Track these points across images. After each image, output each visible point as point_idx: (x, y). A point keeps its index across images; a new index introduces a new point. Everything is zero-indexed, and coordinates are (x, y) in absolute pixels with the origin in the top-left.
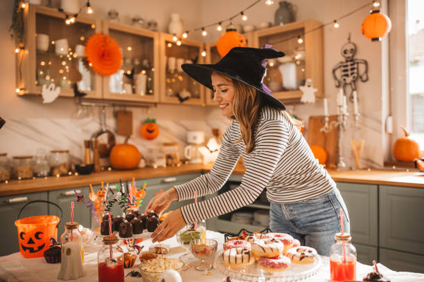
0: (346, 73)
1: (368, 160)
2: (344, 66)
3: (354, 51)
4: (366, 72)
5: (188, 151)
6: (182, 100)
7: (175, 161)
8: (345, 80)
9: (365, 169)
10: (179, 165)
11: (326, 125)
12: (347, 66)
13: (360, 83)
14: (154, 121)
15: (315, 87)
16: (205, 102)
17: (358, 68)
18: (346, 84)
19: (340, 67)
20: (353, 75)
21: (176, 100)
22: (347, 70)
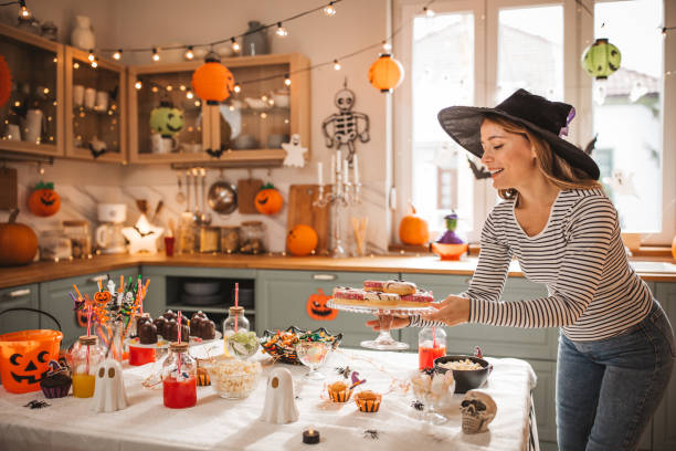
0: (341, 129)
1: (369, 243)
2: (339, 120)
3: (351, 101)
4: (367, 130)
5: (102, 233)
6: (96, 154)
7: (84, 249)
8: (339, 138)
9: (368, 255)
10: (90, 256)
11: (321, 197)
12: (342, 120)
13: (358, 143)
14: (50, 186)
15: (303, 146)
16: (128, 158)
17: (356, 124)
18: (341, 144)
19: (333, 120)
20: (351, 133)
21: (87, 154)
22: (342, 126)
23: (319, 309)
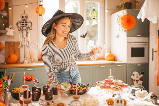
2: (22, 23)
3: (26, 17)
8: (23, 28)
9: (34, 62)
11: (20, 45)
12: (24, 23)
17: (28, 24)
18: (23, 30)
20: (27, 27)
22: (24, 24)
23: (28, 79)
